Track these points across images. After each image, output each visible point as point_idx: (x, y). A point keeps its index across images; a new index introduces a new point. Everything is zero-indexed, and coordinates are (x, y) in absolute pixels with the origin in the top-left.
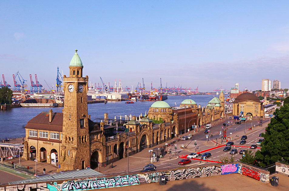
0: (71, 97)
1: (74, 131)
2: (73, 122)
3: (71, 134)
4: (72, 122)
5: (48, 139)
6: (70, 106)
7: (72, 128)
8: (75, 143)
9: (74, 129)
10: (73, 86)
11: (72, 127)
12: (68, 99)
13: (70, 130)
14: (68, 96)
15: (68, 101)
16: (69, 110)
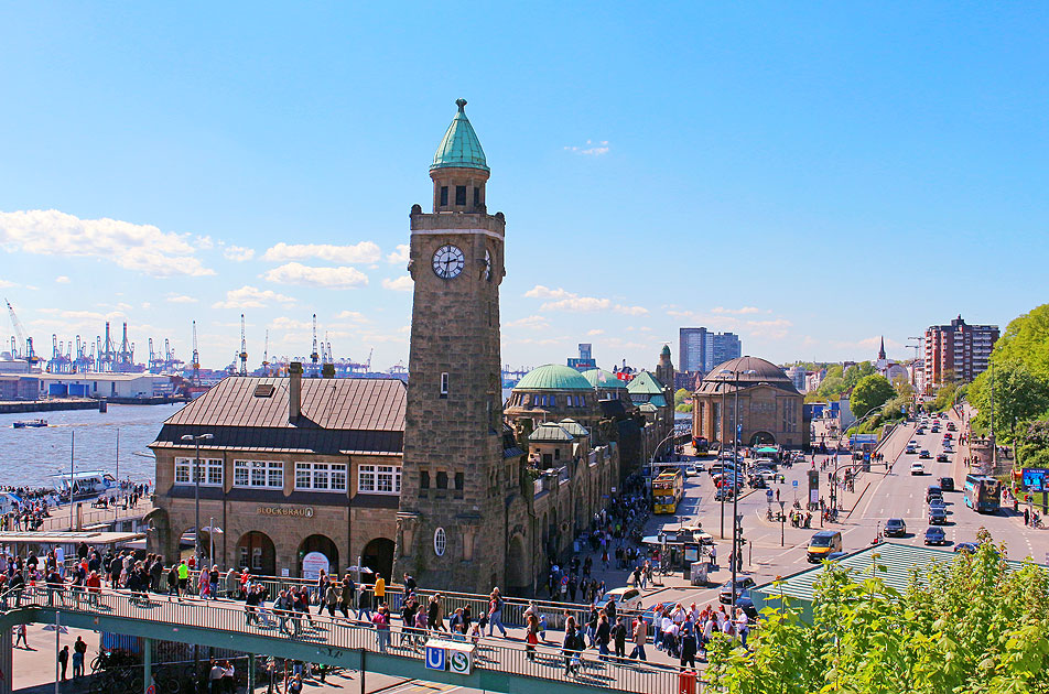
0: (451, 298)
1: (467, 445)
2: (464, 406)
3: (449, 457)
4: (455, 404)
5: (287, 494)
6: (446, 338)
7: (454, 433)
8: (472, 496)
9: (466, 437)
10: (458, 252)
11: (459, 429)
12: (435, 308)
13: (443, 442)
14: (434, 294)
15: (434, 315)
16: (439, 355)
